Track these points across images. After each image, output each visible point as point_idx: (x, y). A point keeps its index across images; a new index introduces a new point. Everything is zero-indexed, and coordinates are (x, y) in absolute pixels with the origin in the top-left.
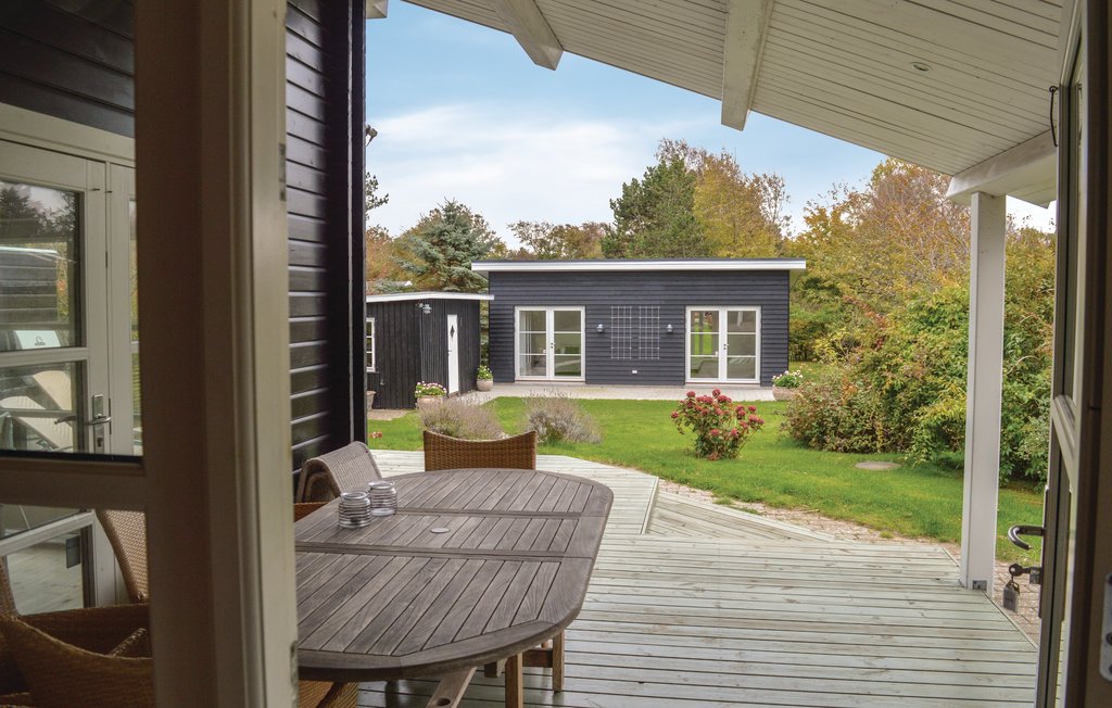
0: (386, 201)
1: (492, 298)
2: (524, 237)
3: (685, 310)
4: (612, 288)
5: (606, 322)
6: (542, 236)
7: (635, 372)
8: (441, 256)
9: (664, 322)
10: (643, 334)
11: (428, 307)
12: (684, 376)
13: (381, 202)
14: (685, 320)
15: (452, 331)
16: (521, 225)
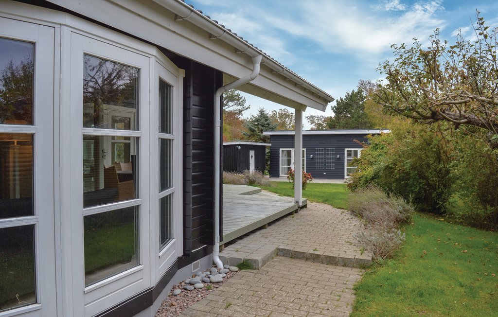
0: (249, 108)
1: (270, 145)
2: (312, 122)
3: (344, 150)
4: (316, 141)
5: (314, 154)
6: (320, 122)
7: (325, 174)
8: (256, 129)
9: (336, 155)
10: (328, 159)
11: (239, 147)
12: (344, 176)
13: (247, 108)
14: (344, 153)
15: (252, 157)
16: (311, 117)
